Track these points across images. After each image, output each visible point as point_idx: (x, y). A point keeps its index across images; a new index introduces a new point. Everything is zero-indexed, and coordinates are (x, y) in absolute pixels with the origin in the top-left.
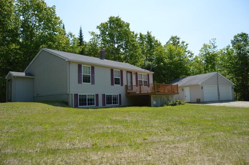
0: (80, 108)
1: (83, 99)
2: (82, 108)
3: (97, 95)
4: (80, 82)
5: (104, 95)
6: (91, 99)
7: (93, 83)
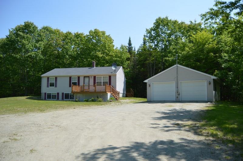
0: (47, 100)
1: (49, 96)
2: (49, 100)
3: (58, 94)
4: (48, 86)
5: (63, 94)
6: (54, 96)
7: (56, 86)
